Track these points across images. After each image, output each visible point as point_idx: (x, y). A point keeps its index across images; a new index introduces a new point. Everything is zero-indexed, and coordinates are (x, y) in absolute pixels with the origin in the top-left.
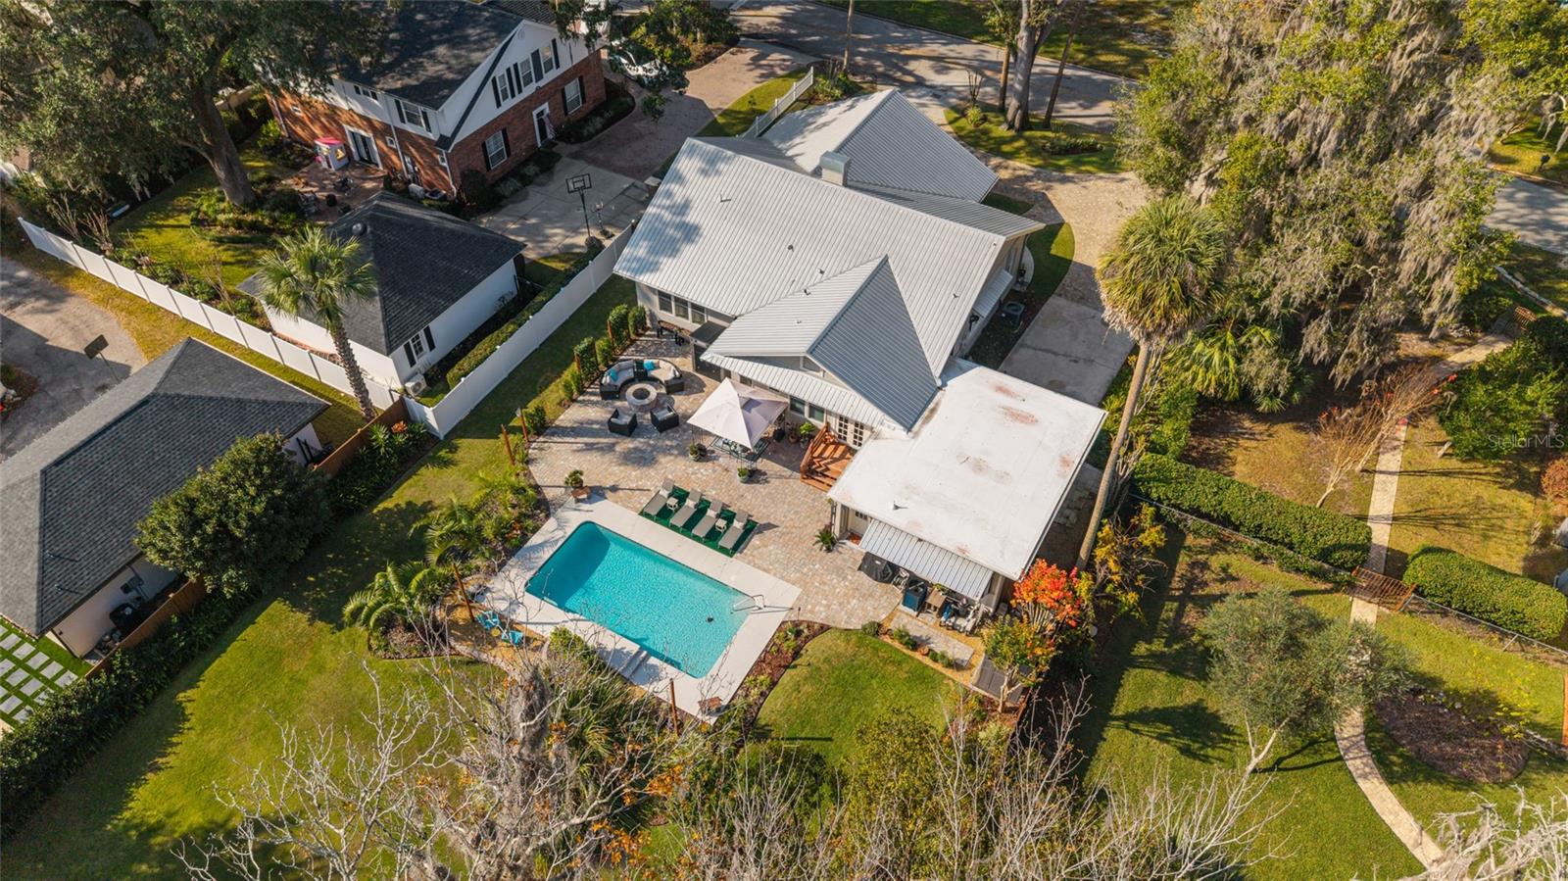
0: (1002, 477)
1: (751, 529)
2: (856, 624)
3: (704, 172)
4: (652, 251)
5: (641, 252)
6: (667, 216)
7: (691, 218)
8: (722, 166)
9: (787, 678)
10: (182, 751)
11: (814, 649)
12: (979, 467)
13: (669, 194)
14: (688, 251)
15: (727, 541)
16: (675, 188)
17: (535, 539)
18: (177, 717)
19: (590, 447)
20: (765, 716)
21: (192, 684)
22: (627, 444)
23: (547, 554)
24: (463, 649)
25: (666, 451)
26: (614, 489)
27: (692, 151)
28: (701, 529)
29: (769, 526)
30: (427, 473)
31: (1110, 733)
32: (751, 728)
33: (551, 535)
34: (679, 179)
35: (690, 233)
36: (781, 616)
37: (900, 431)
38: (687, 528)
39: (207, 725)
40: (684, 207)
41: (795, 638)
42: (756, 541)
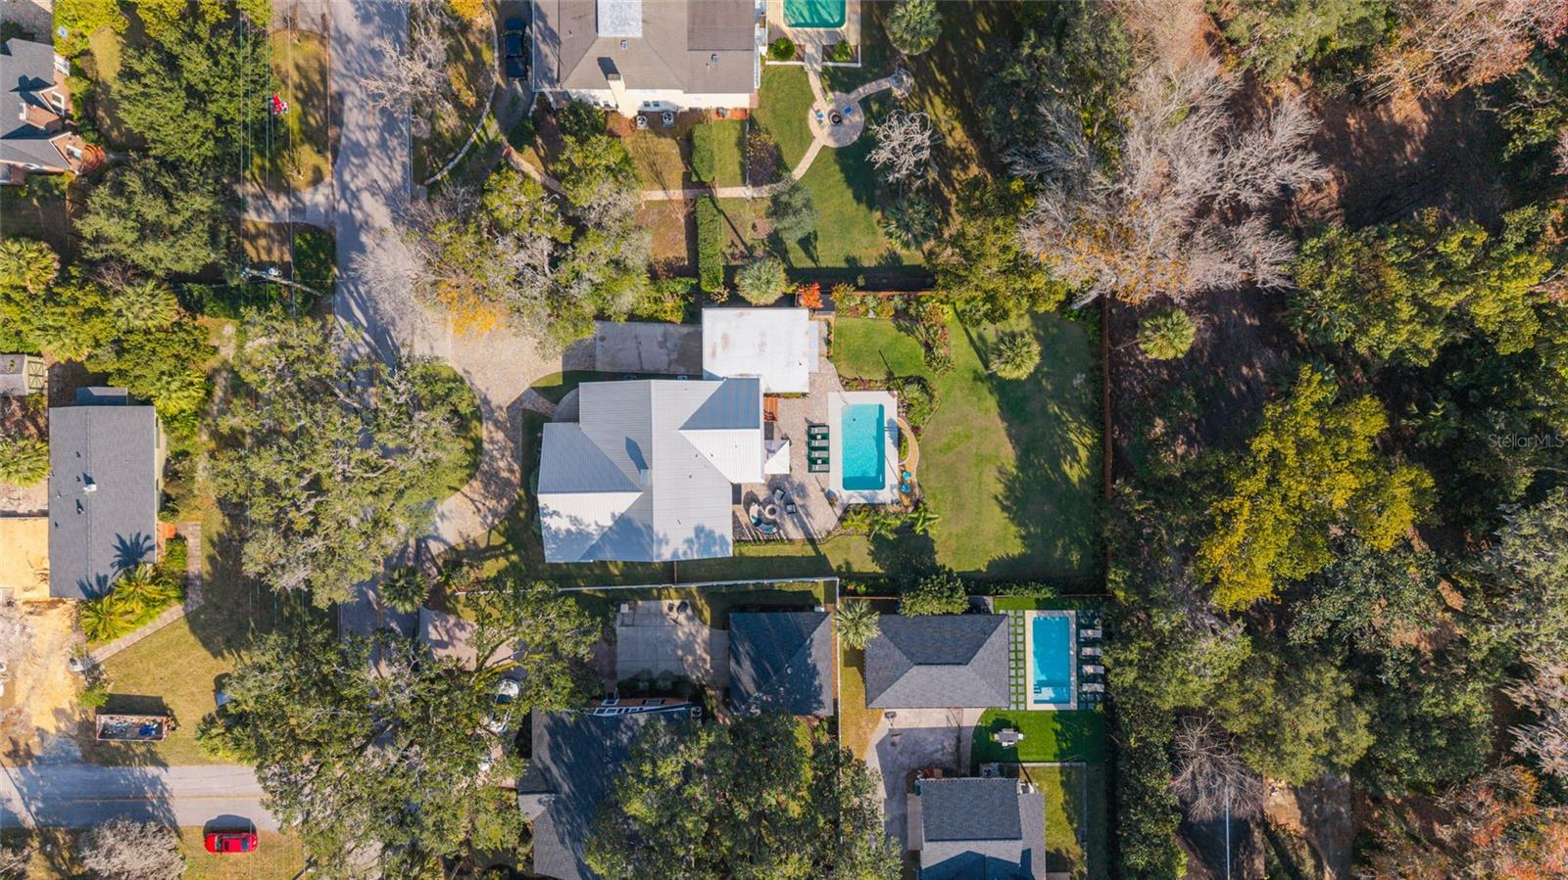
0: (763, 334)
1: (812, 426)
2: (832, 366)
3: (667, 543)
4: (715, 543)
5: (717, 548)
6: (695, 547)
7: (692, 535)
8: (661, 536)
9: (866, 377)
10: (998, 553)
11: (850, 374)
12: (762, 345)
13: (685, 553)
14: (708, 526)
15: (824, 430)
16: (680, 552)
17: (863, 501)
18: (992, 565)
19: (808, 515)
20: (883, 377)
21: (979, 571)
22: (798, 500)
23: (866, 492)
24: (917, 491)
25: (791, 483)
26: (823, 490)
27: (659, 556)
28: (824, 443)
29: (807, 420)
30: (856, 568)
31: (823, 265)
32: (890, 376)
33: (856, 497)
34: (675, 554)
35: (699, 530)
36: (844, 393)
37: (762, 382)
38: (826, 449)
39: (987, 553)
40: (689, 541)
41: (848, 384)
42: (816, 422)
